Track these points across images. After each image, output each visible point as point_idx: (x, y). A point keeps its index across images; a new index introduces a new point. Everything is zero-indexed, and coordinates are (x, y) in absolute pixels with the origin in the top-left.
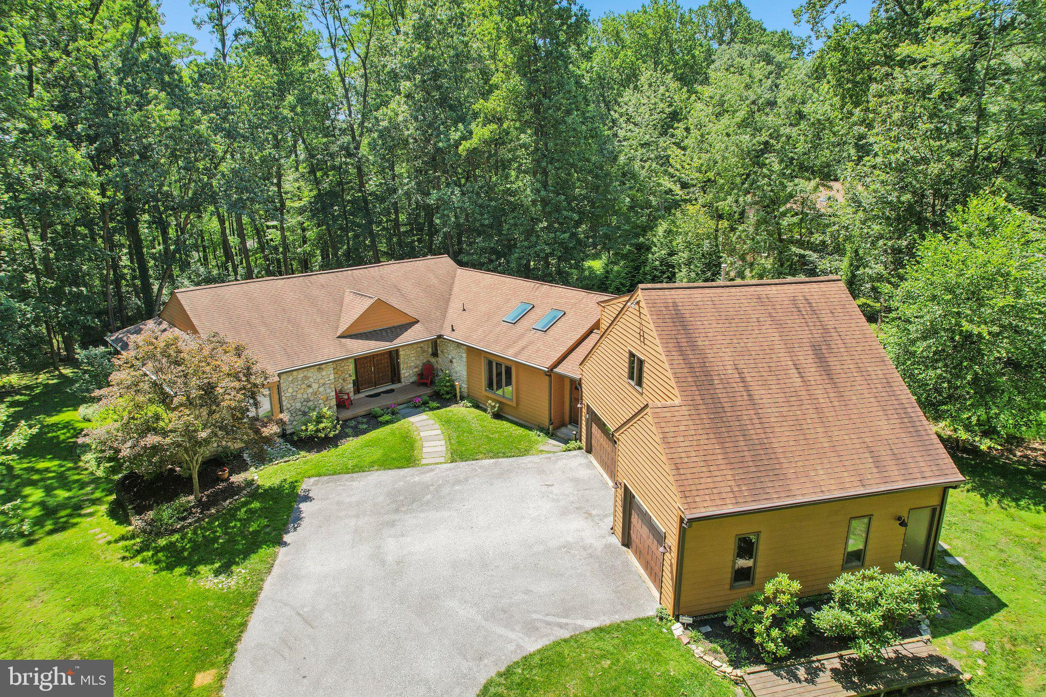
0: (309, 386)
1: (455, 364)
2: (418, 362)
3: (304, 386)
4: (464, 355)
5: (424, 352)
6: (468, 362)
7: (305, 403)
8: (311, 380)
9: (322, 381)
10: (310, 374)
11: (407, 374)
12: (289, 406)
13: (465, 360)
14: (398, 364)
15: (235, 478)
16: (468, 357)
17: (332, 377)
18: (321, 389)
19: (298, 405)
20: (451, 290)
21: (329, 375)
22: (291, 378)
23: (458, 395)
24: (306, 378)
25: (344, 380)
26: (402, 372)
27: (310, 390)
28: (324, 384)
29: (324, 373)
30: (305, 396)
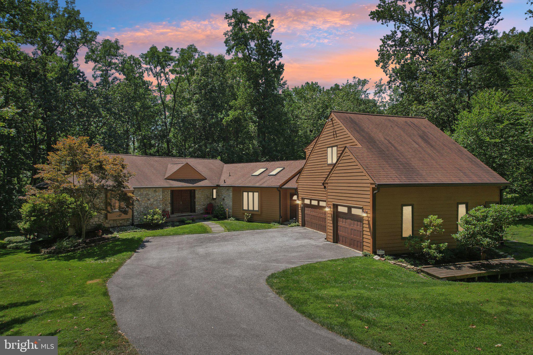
0: (149, 200)
1: (226, 200)
2: (205, 203)
3: (146, 199)
4: (231, 194)
5: (208, 198)
6: (233, 197)
7: (146, 209)
8: (150, 196)
9: (156, 198)
10: (150, 193)
11: (199, 208)
12: (137, 209)
13: (231, 196)
14: (194, 202)
15: (105, 236)
16: (233, 195)
17: (161, 197)
18: (155, 203)
19: (142, 209)
20: (222, 171)
21: (160, 196)
22: (139, 193)
23: (227, 215)
24: (147, 194)
25: (166, 205)
26: (197, 206)
27: (149, 202)
28: (157, 200)
29: (157, 194)
30: (146, 205)
